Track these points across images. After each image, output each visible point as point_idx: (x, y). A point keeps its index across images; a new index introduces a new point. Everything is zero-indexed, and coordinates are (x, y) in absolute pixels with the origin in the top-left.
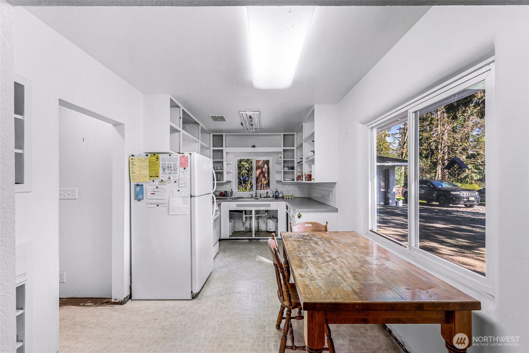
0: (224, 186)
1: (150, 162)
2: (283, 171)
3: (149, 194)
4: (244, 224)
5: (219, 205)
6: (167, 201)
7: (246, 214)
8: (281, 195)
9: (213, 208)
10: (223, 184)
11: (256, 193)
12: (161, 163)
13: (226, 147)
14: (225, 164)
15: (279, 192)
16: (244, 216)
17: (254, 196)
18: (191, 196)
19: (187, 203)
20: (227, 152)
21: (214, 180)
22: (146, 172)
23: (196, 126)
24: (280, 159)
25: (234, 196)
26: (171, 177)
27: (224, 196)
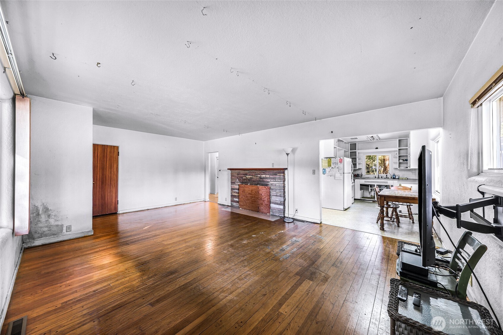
0: (357, 171)
1: (328, 161)
2: (398, 162)
3: (328, 172)
4: (370, 193)
5: (354, 180)
6: (334, 175)
7: (371, 187)
8: (397, 177)
9: (352, 180)
10: (356, 170)
11: (378, 175)
12: (332, 161)
13: (358, 150)
14: (357, 159)
15: (396, 175)
16: (370, 188)
17: (377, 177)
18: (343, 173)
19: (342, 176)
20: (358, 153)
21: (352, 168)
22: (327, 165)
23: (342, 142)
24: (396, 155)
25: (363, 177)
26: (336, 166)
27: (357, 176)
